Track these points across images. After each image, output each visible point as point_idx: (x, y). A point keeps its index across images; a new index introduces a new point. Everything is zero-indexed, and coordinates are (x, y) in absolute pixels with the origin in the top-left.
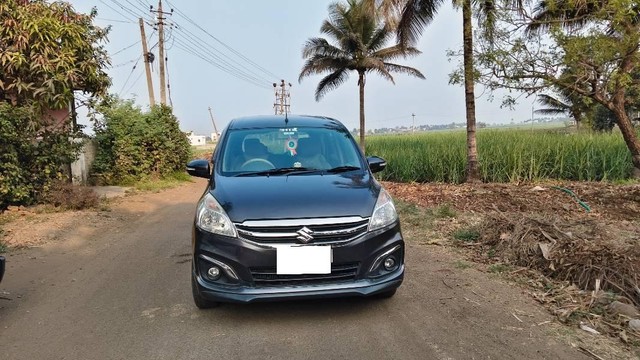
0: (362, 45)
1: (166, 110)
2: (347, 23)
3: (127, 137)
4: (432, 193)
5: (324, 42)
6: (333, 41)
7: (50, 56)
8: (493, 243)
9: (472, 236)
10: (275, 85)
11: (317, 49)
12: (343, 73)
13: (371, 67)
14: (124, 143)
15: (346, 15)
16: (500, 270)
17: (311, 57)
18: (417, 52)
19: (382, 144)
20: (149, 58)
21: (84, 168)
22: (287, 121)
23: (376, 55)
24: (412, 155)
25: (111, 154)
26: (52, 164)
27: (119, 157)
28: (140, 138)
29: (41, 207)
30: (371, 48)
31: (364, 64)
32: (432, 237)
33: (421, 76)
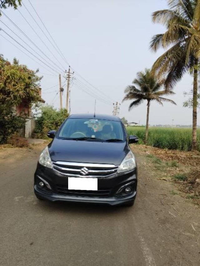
0: (150, 89)
1: (66, 111)
2: (144, 80)
3: (48, 120)
4: (172, 155)
5: (134, 87)
6: (138, 87)
7: (14, 85)
8: (192, 183)
9: (183, 178)
10: (114, 104)
11: (131, 90)
12: (141, 100)
13: (153, 99)
14: (47, 122)
15: (144, 77)
16: (192, 198)
17: (127, 93)
18: (174, 93)
19: (156, 131)
20: (62, 90)
21: (30, 131)
22: (95, 116)
23: (155, 94)
24: (168, 137)
25: (41, 126)
26: (12, 128)
27: (44, 128)
28: (53, 121)
29: (6, 145)
30: (154, 90)
31: (150, 97)
32: (164, 176)
33: (175, 104)
